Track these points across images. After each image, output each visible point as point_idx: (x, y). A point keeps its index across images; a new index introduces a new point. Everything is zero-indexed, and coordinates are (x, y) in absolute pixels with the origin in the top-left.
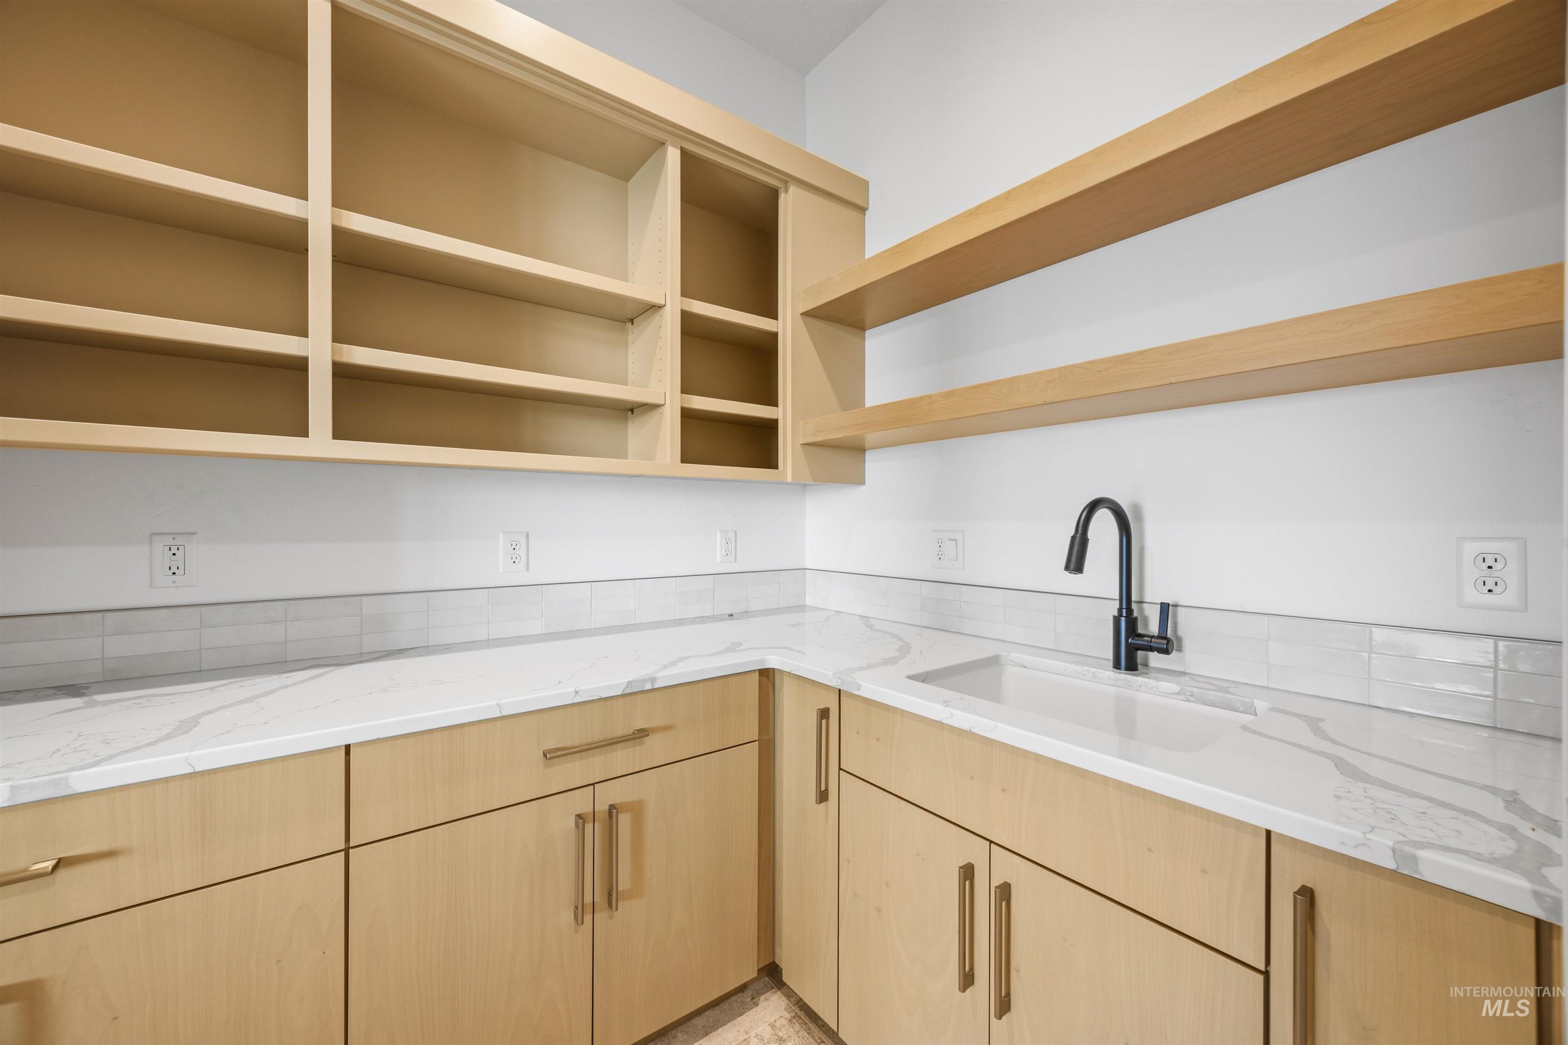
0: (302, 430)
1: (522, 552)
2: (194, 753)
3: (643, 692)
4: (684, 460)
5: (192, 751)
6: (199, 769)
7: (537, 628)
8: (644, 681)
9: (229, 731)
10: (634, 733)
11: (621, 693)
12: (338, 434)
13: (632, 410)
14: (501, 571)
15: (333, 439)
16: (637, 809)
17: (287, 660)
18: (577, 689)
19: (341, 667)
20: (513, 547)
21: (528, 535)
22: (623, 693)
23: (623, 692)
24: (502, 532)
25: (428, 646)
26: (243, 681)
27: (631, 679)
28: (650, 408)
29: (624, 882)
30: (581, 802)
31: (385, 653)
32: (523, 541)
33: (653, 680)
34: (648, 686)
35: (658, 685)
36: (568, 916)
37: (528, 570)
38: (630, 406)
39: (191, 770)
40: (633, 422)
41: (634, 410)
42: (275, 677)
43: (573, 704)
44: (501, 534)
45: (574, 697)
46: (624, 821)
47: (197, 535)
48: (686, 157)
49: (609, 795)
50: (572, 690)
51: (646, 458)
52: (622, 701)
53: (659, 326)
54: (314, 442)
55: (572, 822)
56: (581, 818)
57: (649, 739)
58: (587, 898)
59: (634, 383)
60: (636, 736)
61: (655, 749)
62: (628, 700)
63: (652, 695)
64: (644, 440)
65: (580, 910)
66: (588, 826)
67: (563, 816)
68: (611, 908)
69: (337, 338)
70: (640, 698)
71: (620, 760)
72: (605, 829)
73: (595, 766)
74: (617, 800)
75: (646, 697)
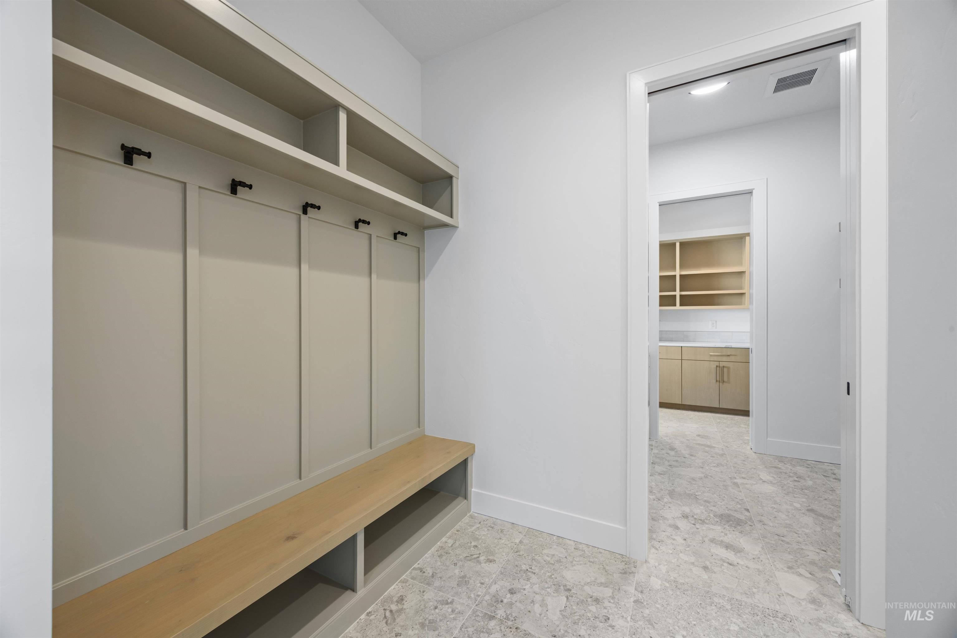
0: (675, 305)
1: (715, 325)
8: (730, 346)
12: (681, 305)
16: (728, 368)
21: (716, 322)
29: (726, 379)
30: (717, 364)
36: (715, 381)
46: (725, 370)
50: (714, 345)
51: (744, 304)
52: (725, 348)
53: (745, 276)
54: (678, 307)
55: (715, 366)
56: (717, 366)
57: (731, 356)
58: (718, 379)
59: (741, 288)
60: (728, 355)
61: (732, 359)
62: (726, 349)
63: (731, 349)
64: (743, 300)
65: (717, 381)
66: (718, 368)
67: (713, 365)
68: (723, 383)
69: (680, 291)
70: (728, 348)
71: (725, 359)
72: (722, 370)
73: (720, 359)
74: (724, 365)
75: (730, 349)
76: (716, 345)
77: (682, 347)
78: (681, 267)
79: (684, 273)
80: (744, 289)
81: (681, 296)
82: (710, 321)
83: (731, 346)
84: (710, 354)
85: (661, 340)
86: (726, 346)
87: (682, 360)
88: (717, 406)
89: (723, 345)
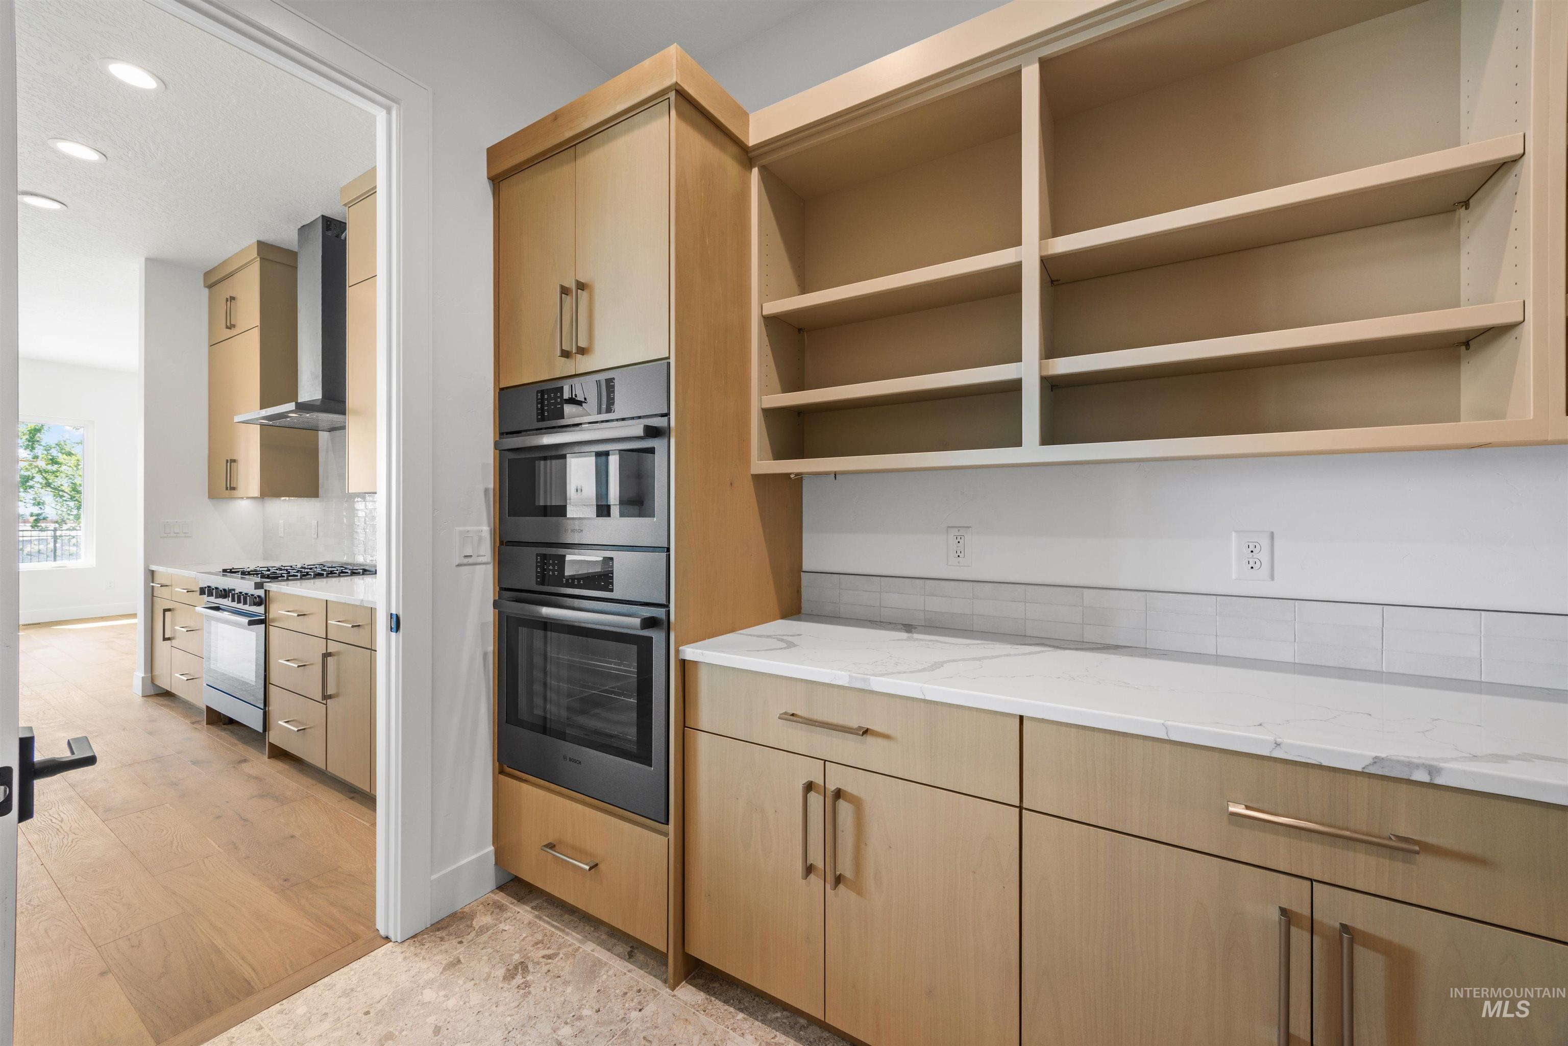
1: (1264, 556)
2: (925, 685)
3: (1409, 782)
5: (924, 683)
6: (927, 698)
7: (1286, 654)
8: (1410, 766)
9: (952, 677)
10: (1390, 838)
11: (1360, 769)
12: (1046, 440)
13: (1467, 344)
14: (1234, 577)
15: (1040, 444)
17: (1026, 635)
18: (1279, 740)
19: (1058, 650)
20: (1251, 549)
22: (1366, 771)
23: (1364, 768)
24: (1236, 532)
25: (1146, 648)
26: (988, 644)
27: (1383, 755)
28: (1497, 333)
30: (1289, 894)
31: (1103, 646)
32: (1265, 542)
33: (1432, 770)
34: (1421, 776)
35: (1439, 781)
37: (1272, 578)
38: (1464, 340)
39: (923, 698)
40: (1469, 362)
41: (1470, 343)
42: (1009, 646)
43: (1271, 757)
44: (1234, 534)
45: (1273, 749)
47: (971, 528)
49: (1340, 907)
50: (1272, 738)
54: (1033, 450)
55: (1272, 913)
56: (1291, 916)
60: (1399, 846)
66: (1301, 932)
67: (1256, 898)
69: (1045, 354)
71: (1364, 869)
72: (1335, 952)
73: (1314, 858)
74: (1359, 923)
81: (1047, 383)
87: (1020, 806)
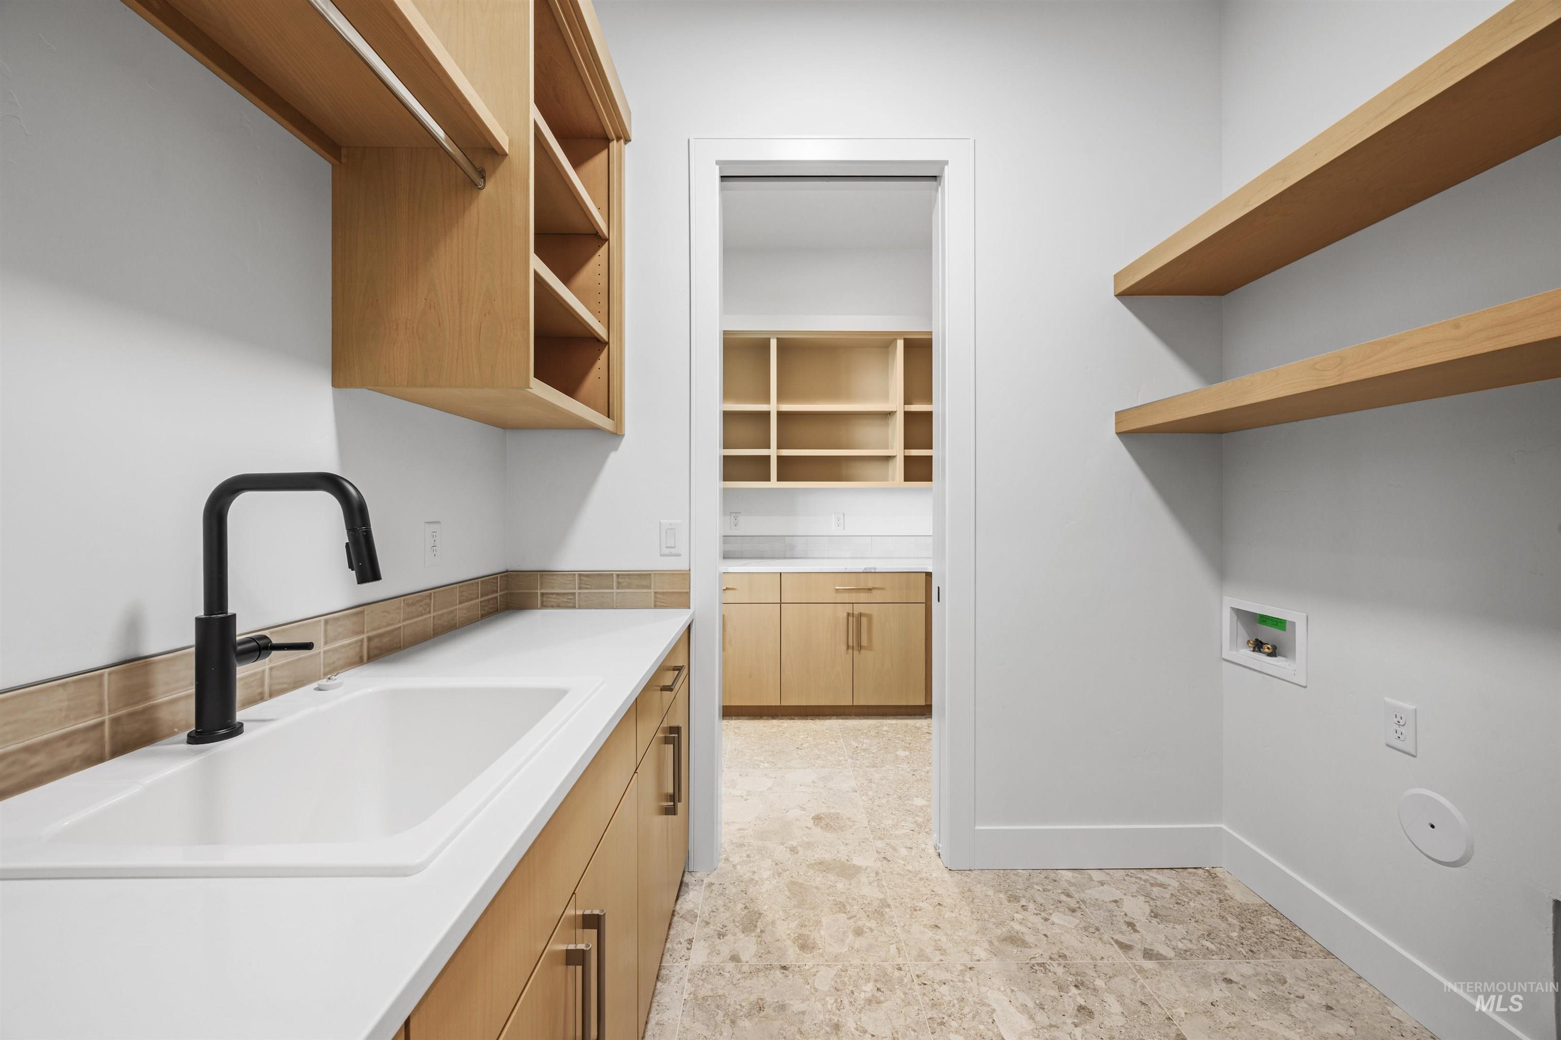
0: (768, 479)
1: (842, 521)
3: (871, 572)
4: (905, 480)
7: (848, 555)
8: (871, 568)
12: (779, 479)
13: (884, 460)
15: (778, 481)
16: (869, 617)
20: (839, 520)
21: (844, 514)
23: (863, 572)
28: (894, 457)
29: (864, 642)
30: (848, 608)
31: (792, 558)
32: (842, 517)
34: (873, 571)
35: (877, 571)
36: (844, 647)
37: (843, 530)
38: (884, 458)
40: (885, 465)
43: (845, 572)
46: (864, 620)
47: (740, 513)
48: (906, 341)
49: (858, 609)
50: (844, 567)
51: (893, 480)
52: (863, 575)
53: (896, 419)
54: (774, 483)
55: (845, 615)
56: (848, 614)
57: (874, 591)
58: (851, 644)
59: (886, 447)
60: (869, 589)
61: (877, 596)
62: (865, 574)
63: (875, 574)
64: (890, 472)
65: (848, 647)
66: (851, 618)
67: (842, 612)
68: (860, 651)
69: (779, 447)
70: (870, 574)
71: (863, 597)
72: (857, 621)
73: (854, 597)
74: (862, 612)
75: (873, 574)
76: (847, 567)
77: (781, 573)
78: (781, 398)
79: (787, 407)
80: (892, 448)
81: (780, 458)
82: (833, 514)
83: (875, 569)
84: (837, 588)
85: (726, 556)
86: (865, 569)
87: (781, 603)
88: (847, 702)
89: (859, 566)
